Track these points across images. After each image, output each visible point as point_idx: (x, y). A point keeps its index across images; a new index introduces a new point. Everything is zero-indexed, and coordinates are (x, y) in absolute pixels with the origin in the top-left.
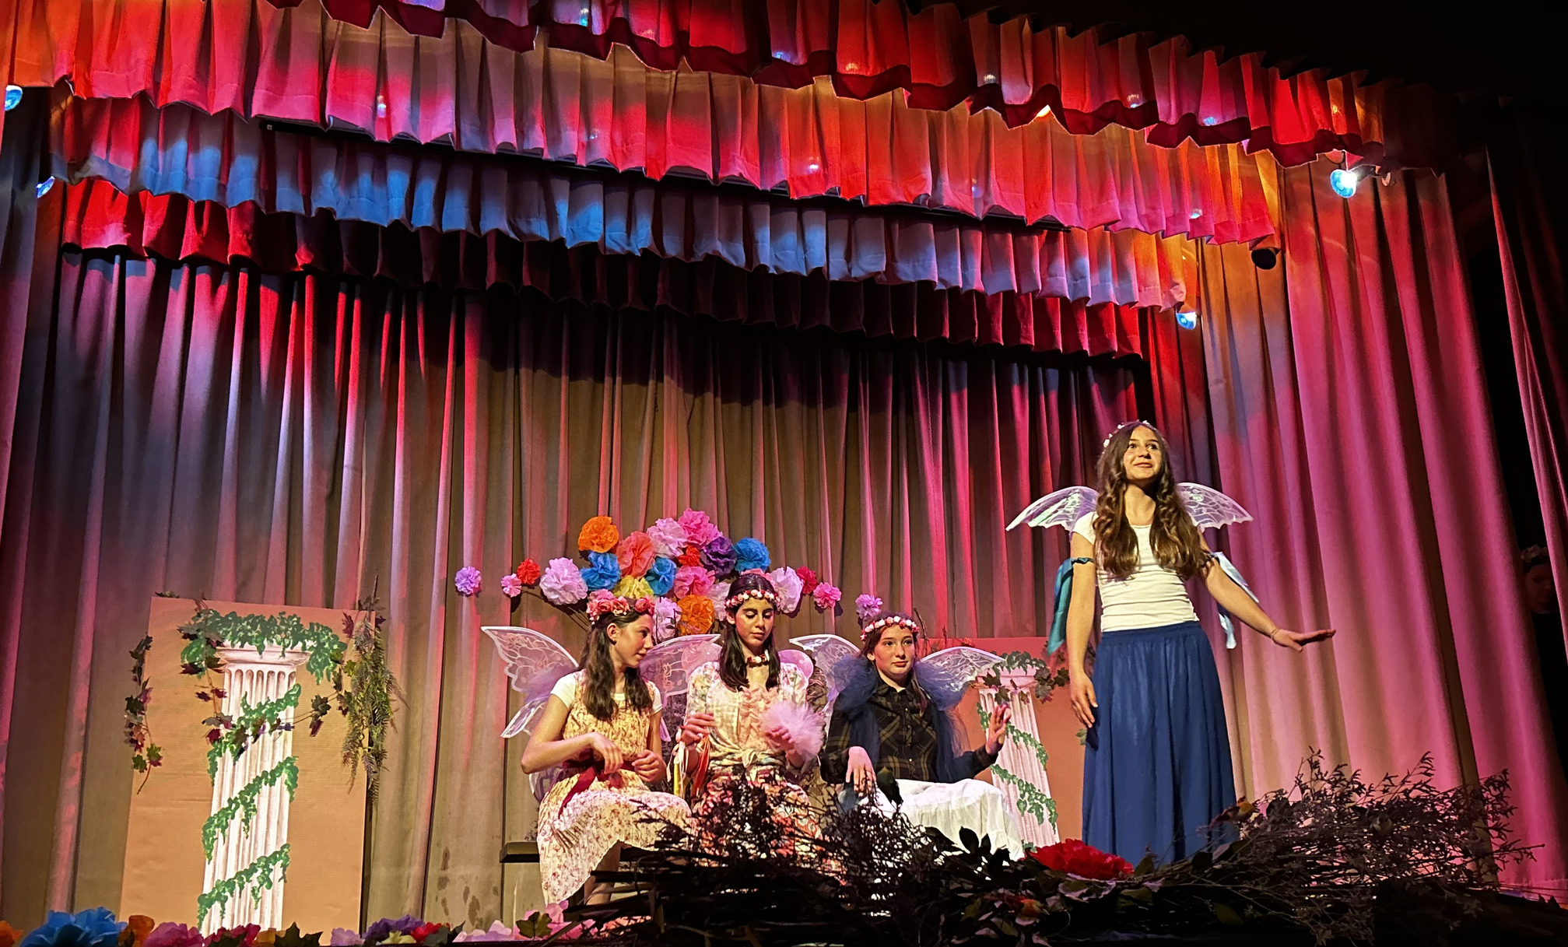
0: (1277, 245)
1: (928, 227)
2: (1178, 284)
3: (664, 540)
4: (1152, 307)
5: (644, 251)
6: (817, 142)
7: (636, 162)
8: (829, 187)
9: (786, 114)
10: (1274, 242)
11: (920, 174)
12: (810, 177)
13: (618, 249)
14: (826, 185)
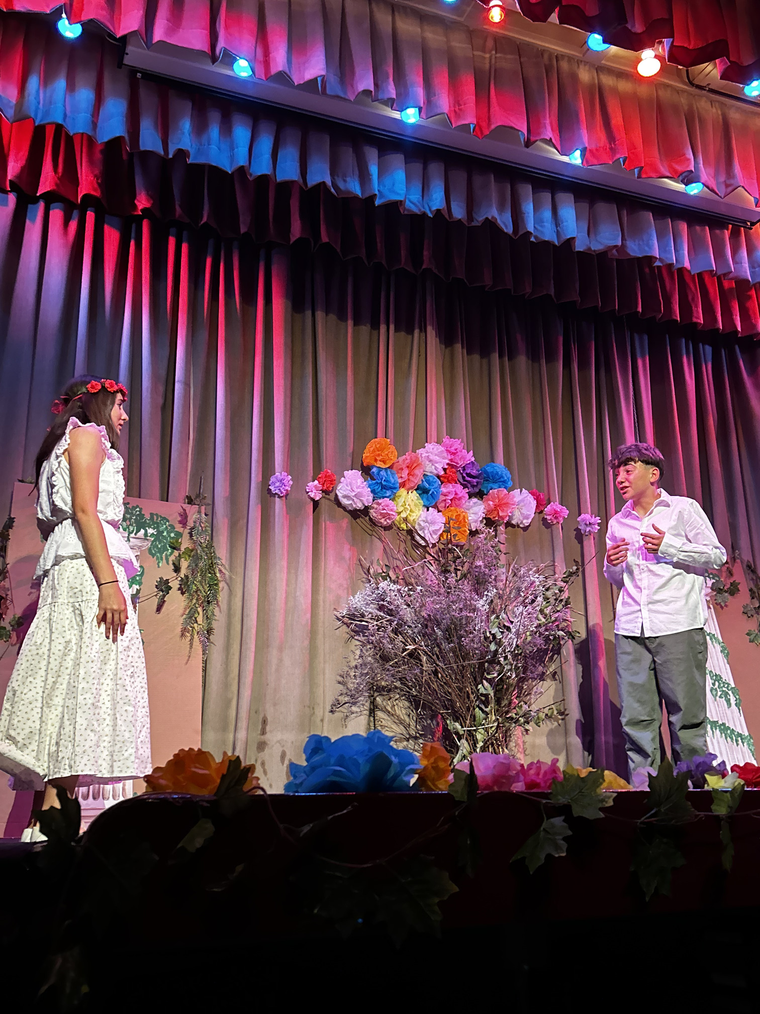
1: (649, 215)
3: (430, 461)
5: (436, 213)
13: (414, 210)
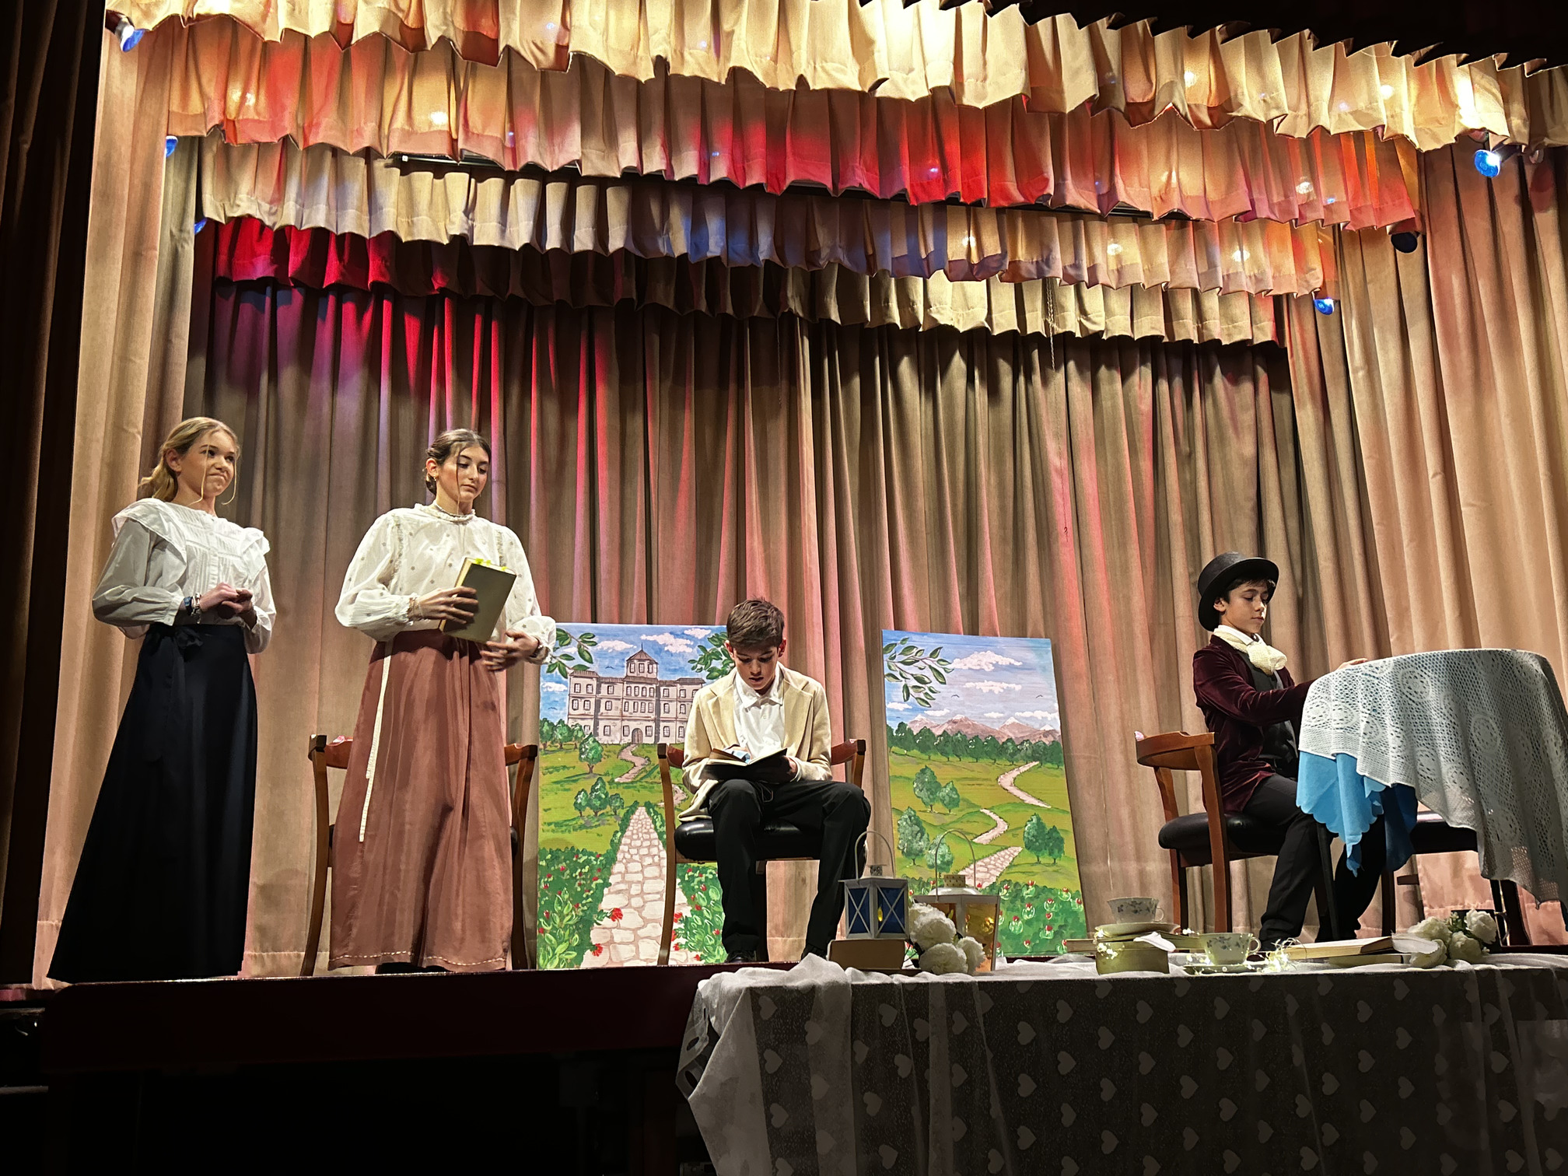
0: (1419, 227)
1: (1052, 222)
2: (1314, 269)
4: (1288, 295)
5: (767, 261)
6: (936, 148)
7: (755, 178)
8: (950, 191)
9: (904, 122)
10: (1414, 225)
11: (1042, 173)
12: (928, 183)
13: (741, 260)
14: (946, 191)
